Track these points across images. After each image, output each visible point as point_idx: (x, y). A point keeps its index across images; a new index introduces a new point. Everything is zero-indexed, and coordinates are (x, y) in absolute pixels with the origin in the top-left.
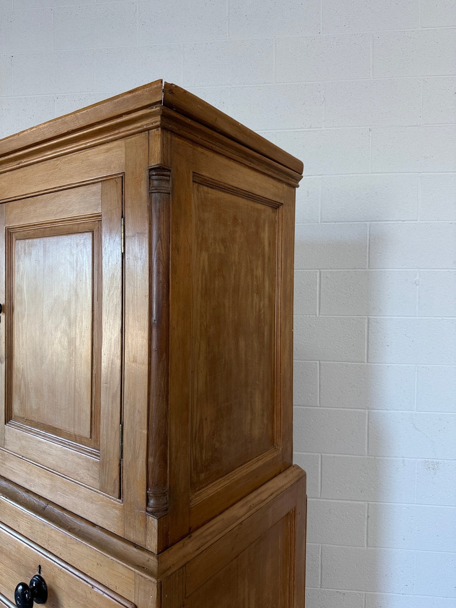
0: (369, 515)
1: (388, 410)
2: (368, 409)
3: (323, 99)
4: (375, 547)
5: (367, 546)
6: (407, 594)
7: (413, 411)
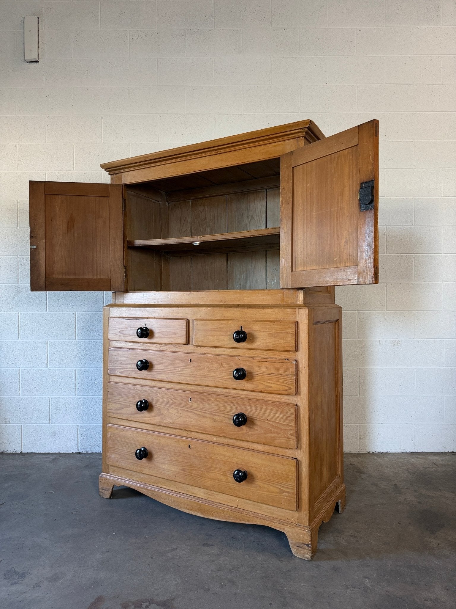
0: (360, 375)
1: (369, 311)
2: (358, 311)
3: (329, 124)
4: (365, 395)
5: (359, 395)
6: (384, 423)
7: (384, 310)
